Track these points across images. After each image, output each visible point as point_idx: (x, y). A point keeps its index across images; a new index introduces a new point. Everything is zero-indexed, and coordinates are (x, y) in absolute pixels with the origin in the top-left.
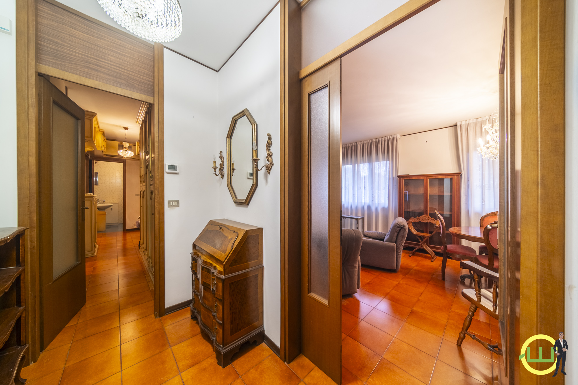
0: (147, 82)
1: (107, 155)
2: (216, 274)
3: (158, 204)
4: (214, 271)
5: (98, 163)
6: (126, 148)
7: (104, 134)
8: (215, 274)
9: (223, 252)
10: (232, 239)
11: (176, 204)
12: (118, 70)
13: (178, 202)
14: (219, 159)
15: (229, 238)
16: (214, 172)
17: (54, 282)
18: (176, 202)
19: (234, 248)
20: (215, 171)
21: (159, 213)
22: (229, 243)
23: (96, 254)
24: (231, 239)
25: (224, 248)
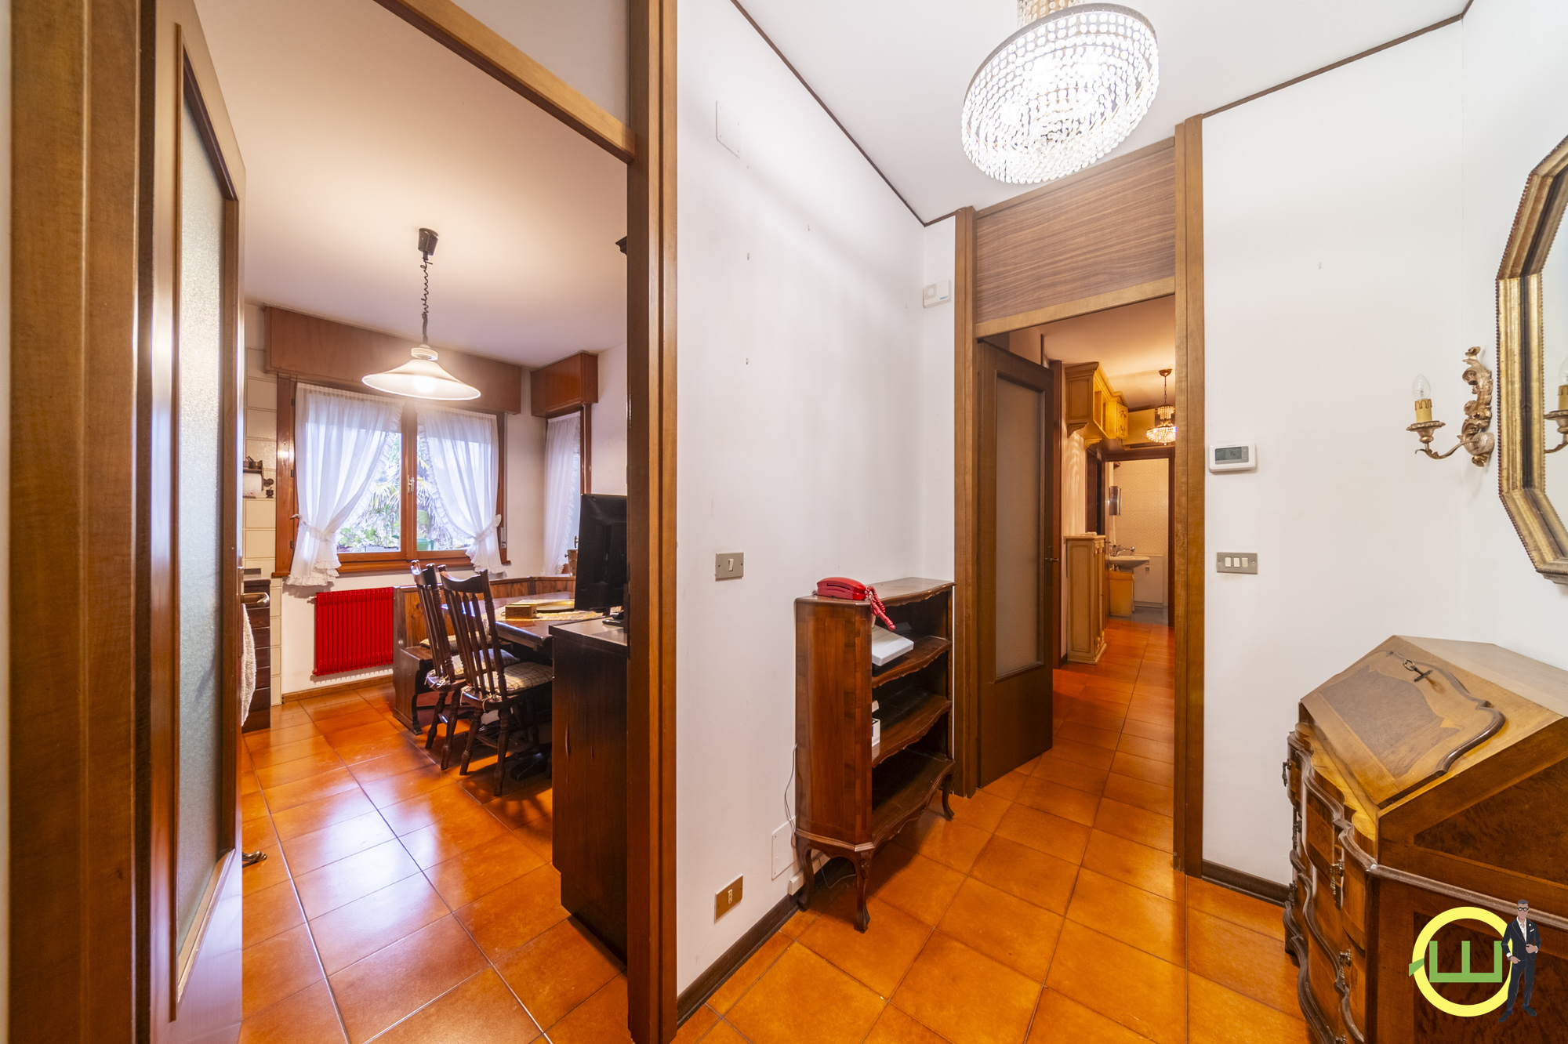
0: (1158, 244)
1: (1132, 446)
2: (1345, 838)
3: (1183, 561)
4: (1344, 824)
5: (1121, 466)
6: (1165, 420)
7: (1122, 401)
8: (1341, 836)
9: (1389, 770)
10: (1458, 731)
11: (1248, 564)
12: (1090, 258)
13: (1253, 558)
14: (1466, 383)
15: (1447, 724)
16: (1423, 446)
17: (997, 682)
18: (1245, 560)
19: (1453, 773)
20: (1427, 442)
21: (1187, 586)
22: (1433, 745)
23: (1096, 661)
24: (1454, 732)
25: (1401, 755)
